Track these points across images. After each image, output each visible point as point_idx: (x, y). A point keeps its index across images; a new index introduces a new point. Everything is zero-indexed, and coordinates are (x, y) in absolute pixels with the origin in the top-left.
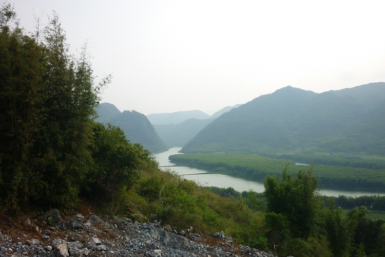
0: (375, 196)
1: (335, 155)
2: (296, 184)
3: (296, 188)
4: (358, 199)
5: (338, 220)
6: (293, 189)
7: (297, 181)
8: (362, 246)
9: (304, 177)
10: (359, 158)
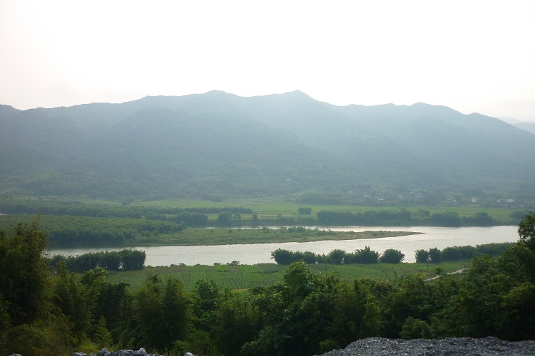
0: (102, 253)
1: (45, 200)
2: (15, 243)
3: (14, 250)
4: (80, 259)
5: (74, 291)
6: (10, 251)
7: (16, 239)
8: (103, 321)
9: (27, 232)
10: (79, 203)
